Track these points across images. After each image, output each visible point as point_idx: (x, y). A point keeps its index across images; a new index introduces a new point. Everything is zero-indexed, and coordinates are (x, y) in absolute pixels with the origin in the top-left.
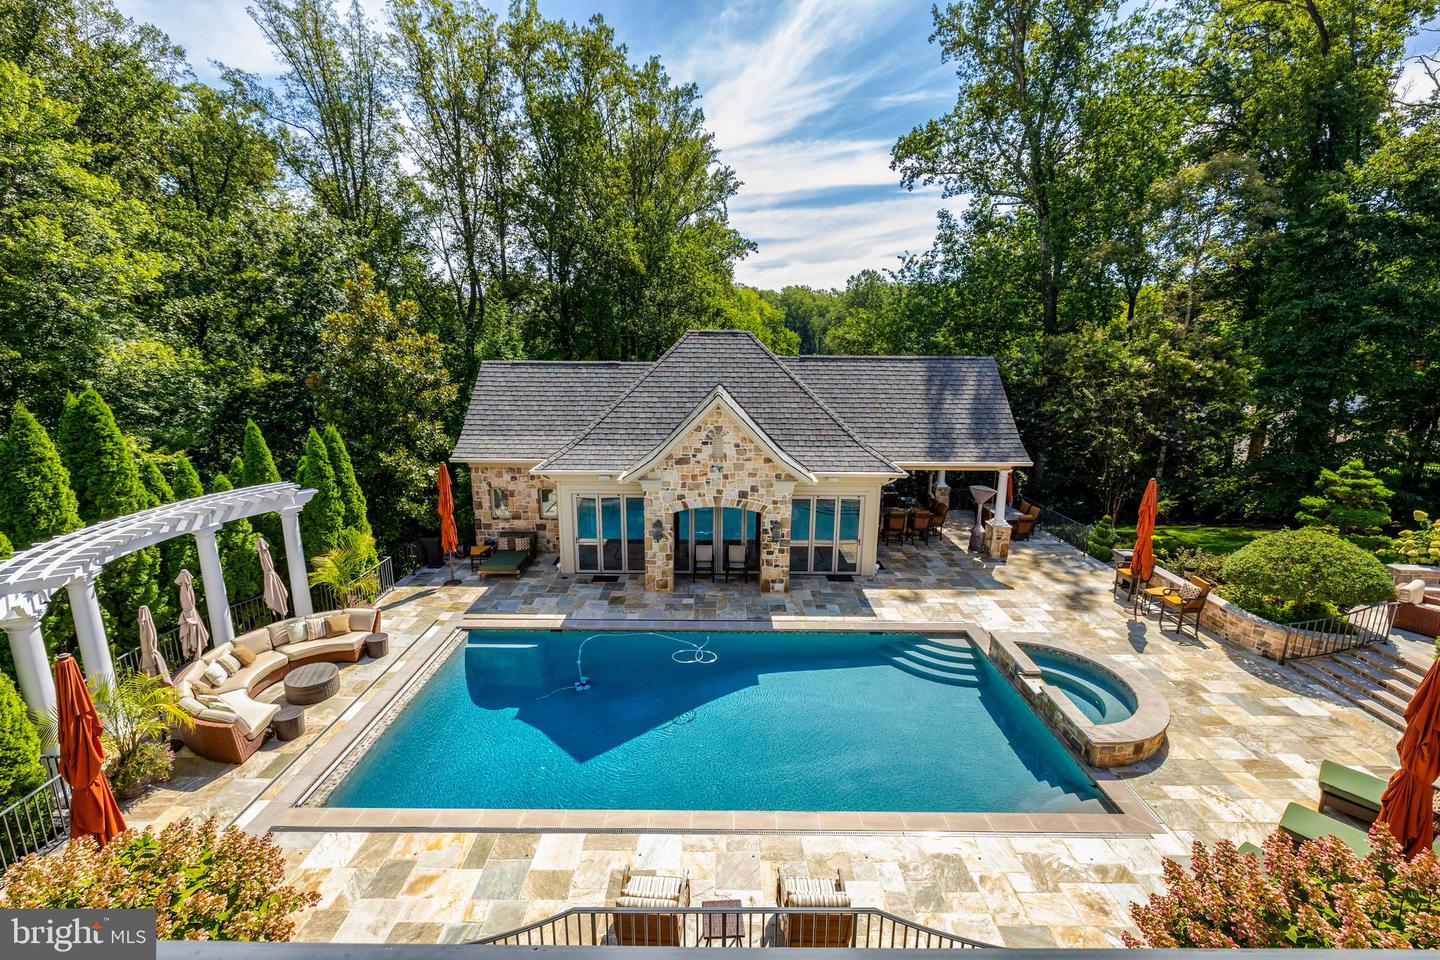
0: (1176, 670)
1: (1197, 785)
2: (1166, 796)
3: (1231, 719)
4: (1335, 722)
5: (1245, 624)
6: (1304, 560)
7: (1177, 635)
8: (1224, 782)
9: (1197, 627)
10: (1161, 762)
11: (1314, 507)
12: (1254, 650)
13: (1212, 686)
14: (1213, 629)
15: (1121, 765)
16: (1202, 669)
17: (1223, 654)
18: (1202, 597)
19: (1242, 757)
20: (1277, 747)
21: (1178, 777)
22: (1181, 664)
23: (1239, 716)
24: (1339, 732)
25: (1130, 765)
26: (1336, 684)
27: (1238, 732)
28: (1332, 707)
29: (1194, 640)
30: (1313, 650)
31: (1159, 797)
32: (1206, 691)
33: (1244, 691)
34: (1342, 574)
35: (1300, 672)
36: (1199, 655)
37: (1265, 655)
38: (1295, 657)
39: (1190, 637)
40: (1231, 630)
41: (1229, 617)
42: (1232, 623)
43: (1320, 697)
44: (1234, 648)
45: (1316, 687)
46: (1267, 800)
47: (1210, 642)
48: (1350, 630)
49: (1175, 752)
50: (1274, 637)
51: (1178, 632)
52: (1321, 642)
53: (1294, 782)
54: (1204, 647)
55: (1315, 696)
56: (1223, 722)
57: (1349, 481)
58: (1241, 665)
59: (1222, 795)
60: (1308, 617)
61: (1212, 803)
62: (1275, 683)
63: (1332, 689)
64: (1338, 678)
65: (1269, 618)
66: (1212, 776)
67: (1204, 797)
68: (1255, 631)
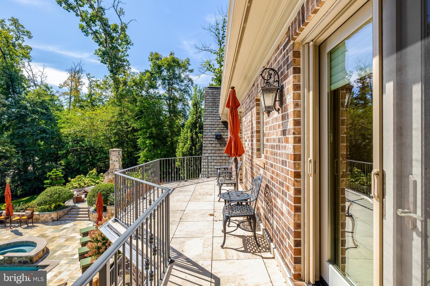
0: (35, 234)
1: (60, 249)
2: (56, 256)
3: (56, 235)
4: (75, 225)
5: (46, 216)
6: (56, 193)
7: (28, 227)
8: (65, 246)
9: (33, 223)
10: (49, 251)
11: (48, 183)
12: (50, 221)
13: (47, 232)
14: (38, 221)
15: (41, 258)
16: (41, 231)
17: (43, 225)
18: (32, 213)
19: (64, 240)
20: (69, 235)
21: (55, 251)
22: (35, 232)
23: (57, 234)
24: (76, 226)
25: (43, 257)
26: (71, 219)
27: (59, 237)
28: (72, 223)
29: (34, 226)
30: (63, 214)
31: (55, 257)
32: (46, 234)
33: (54, 229)
34: (64, 194)
35: (62, 220)
36: (38, 228)
37: (53, 221)
38: (60, 218)
39: (32, 226)
40: (42, 219)
41: (41, 216)
42: (42, 217)
43: (69, 222)
44: (45, 222)
45: (67, 221)
46: (74, 243)
47: (38, 225)
48: (67, 207)
49: (50, 248)
50: (54, 215)
51: (28, 226)
52: (64, 211)
53: (76, 238)
54: (38, 226)
55: (68, 223)
56: (55, 237)
57: (55, 174)
58: (50, 225)
59: (66, 248)
60: (58, 208)
61: (65, 251)
62: (59, 225)
63: (70, 220)
64: (70, 217)
65: (51, 211)
66: (61, 247)
67: (63, 251)
68: (49, 216)
